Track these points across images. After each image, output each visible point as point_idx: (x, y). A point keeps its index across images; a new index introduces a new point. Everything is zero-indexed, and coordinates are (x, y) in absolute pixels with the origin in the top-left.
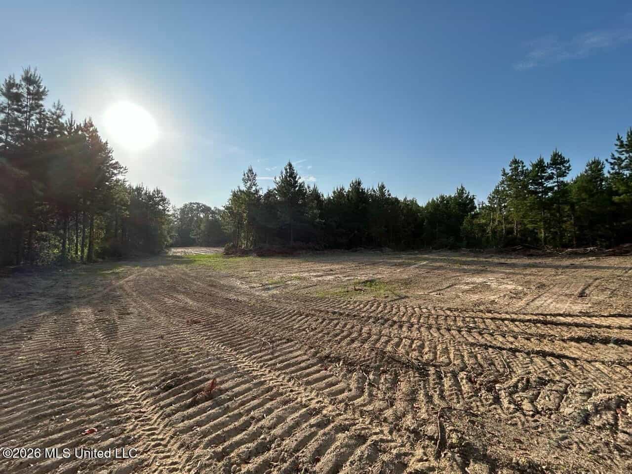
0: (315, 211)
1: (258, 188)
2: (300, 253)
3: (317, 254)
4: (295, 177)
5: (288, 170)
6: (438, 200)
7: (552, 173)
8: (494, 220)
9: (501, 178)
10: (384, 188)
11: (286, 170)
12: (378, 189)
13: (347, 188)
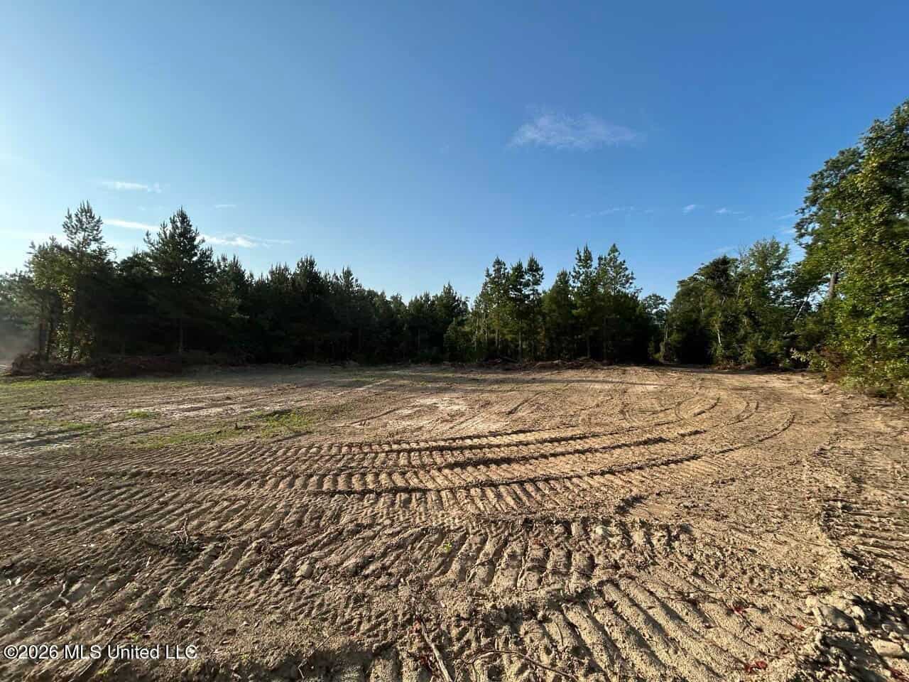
0: (232, 300)
1: (103, 246)
2: (195, 371)
3: (233, 371)
4: (193, 239)
5: (179, 224)
6: (422, 298)
7: (529, 280)
8: (479, 328)
9: (484, 279)
10: (351, 275)
11: (173, 222)
12: (342, 274)
13: (293, 269)
